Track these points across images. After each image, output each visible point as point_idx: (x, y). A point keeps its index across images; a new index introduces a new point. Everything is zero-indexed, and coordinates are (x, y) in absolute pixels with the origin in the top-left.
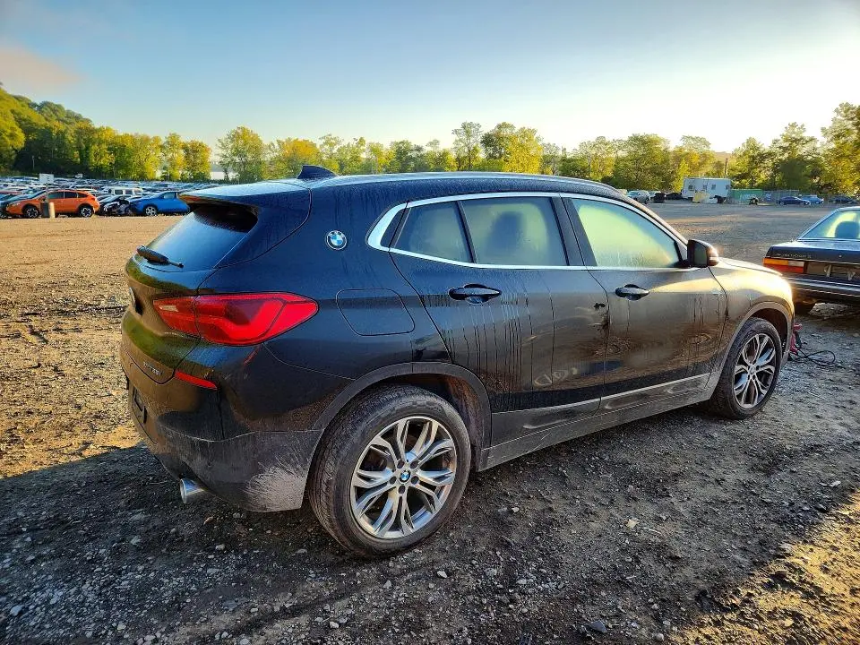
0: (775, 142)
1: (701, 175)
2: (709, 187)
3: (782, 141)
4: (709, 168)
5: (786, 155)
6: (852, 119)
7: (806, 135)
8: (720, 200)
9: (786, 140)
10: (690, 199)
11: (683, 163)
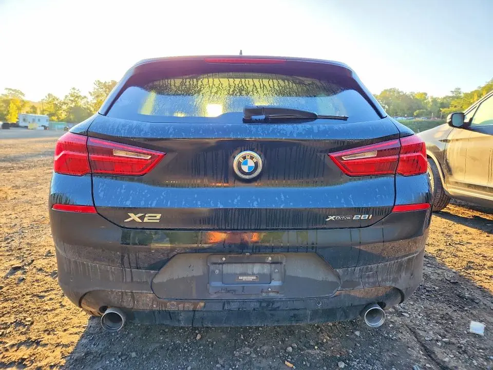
0: (66, 96)
1: (23, 112)
2: (37, 120)
3: (69, 96)
4: (27, 109)
5: (74, 104)
6: (102, 88)
7: (82, 94)
8: (45, 128)
9: (72, 96)
10: (26, 127)
11: (12, 105)
